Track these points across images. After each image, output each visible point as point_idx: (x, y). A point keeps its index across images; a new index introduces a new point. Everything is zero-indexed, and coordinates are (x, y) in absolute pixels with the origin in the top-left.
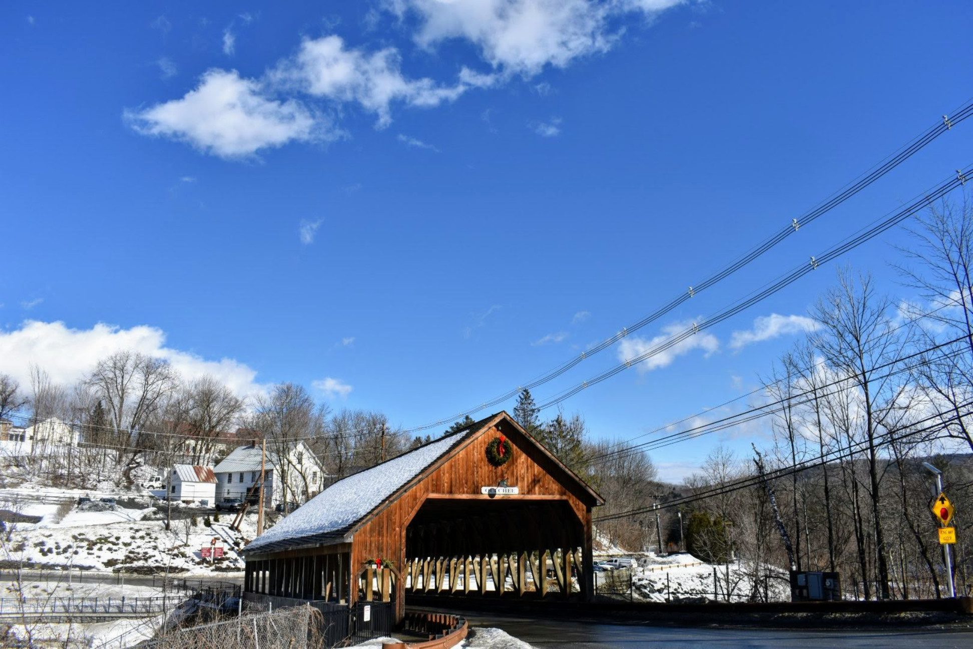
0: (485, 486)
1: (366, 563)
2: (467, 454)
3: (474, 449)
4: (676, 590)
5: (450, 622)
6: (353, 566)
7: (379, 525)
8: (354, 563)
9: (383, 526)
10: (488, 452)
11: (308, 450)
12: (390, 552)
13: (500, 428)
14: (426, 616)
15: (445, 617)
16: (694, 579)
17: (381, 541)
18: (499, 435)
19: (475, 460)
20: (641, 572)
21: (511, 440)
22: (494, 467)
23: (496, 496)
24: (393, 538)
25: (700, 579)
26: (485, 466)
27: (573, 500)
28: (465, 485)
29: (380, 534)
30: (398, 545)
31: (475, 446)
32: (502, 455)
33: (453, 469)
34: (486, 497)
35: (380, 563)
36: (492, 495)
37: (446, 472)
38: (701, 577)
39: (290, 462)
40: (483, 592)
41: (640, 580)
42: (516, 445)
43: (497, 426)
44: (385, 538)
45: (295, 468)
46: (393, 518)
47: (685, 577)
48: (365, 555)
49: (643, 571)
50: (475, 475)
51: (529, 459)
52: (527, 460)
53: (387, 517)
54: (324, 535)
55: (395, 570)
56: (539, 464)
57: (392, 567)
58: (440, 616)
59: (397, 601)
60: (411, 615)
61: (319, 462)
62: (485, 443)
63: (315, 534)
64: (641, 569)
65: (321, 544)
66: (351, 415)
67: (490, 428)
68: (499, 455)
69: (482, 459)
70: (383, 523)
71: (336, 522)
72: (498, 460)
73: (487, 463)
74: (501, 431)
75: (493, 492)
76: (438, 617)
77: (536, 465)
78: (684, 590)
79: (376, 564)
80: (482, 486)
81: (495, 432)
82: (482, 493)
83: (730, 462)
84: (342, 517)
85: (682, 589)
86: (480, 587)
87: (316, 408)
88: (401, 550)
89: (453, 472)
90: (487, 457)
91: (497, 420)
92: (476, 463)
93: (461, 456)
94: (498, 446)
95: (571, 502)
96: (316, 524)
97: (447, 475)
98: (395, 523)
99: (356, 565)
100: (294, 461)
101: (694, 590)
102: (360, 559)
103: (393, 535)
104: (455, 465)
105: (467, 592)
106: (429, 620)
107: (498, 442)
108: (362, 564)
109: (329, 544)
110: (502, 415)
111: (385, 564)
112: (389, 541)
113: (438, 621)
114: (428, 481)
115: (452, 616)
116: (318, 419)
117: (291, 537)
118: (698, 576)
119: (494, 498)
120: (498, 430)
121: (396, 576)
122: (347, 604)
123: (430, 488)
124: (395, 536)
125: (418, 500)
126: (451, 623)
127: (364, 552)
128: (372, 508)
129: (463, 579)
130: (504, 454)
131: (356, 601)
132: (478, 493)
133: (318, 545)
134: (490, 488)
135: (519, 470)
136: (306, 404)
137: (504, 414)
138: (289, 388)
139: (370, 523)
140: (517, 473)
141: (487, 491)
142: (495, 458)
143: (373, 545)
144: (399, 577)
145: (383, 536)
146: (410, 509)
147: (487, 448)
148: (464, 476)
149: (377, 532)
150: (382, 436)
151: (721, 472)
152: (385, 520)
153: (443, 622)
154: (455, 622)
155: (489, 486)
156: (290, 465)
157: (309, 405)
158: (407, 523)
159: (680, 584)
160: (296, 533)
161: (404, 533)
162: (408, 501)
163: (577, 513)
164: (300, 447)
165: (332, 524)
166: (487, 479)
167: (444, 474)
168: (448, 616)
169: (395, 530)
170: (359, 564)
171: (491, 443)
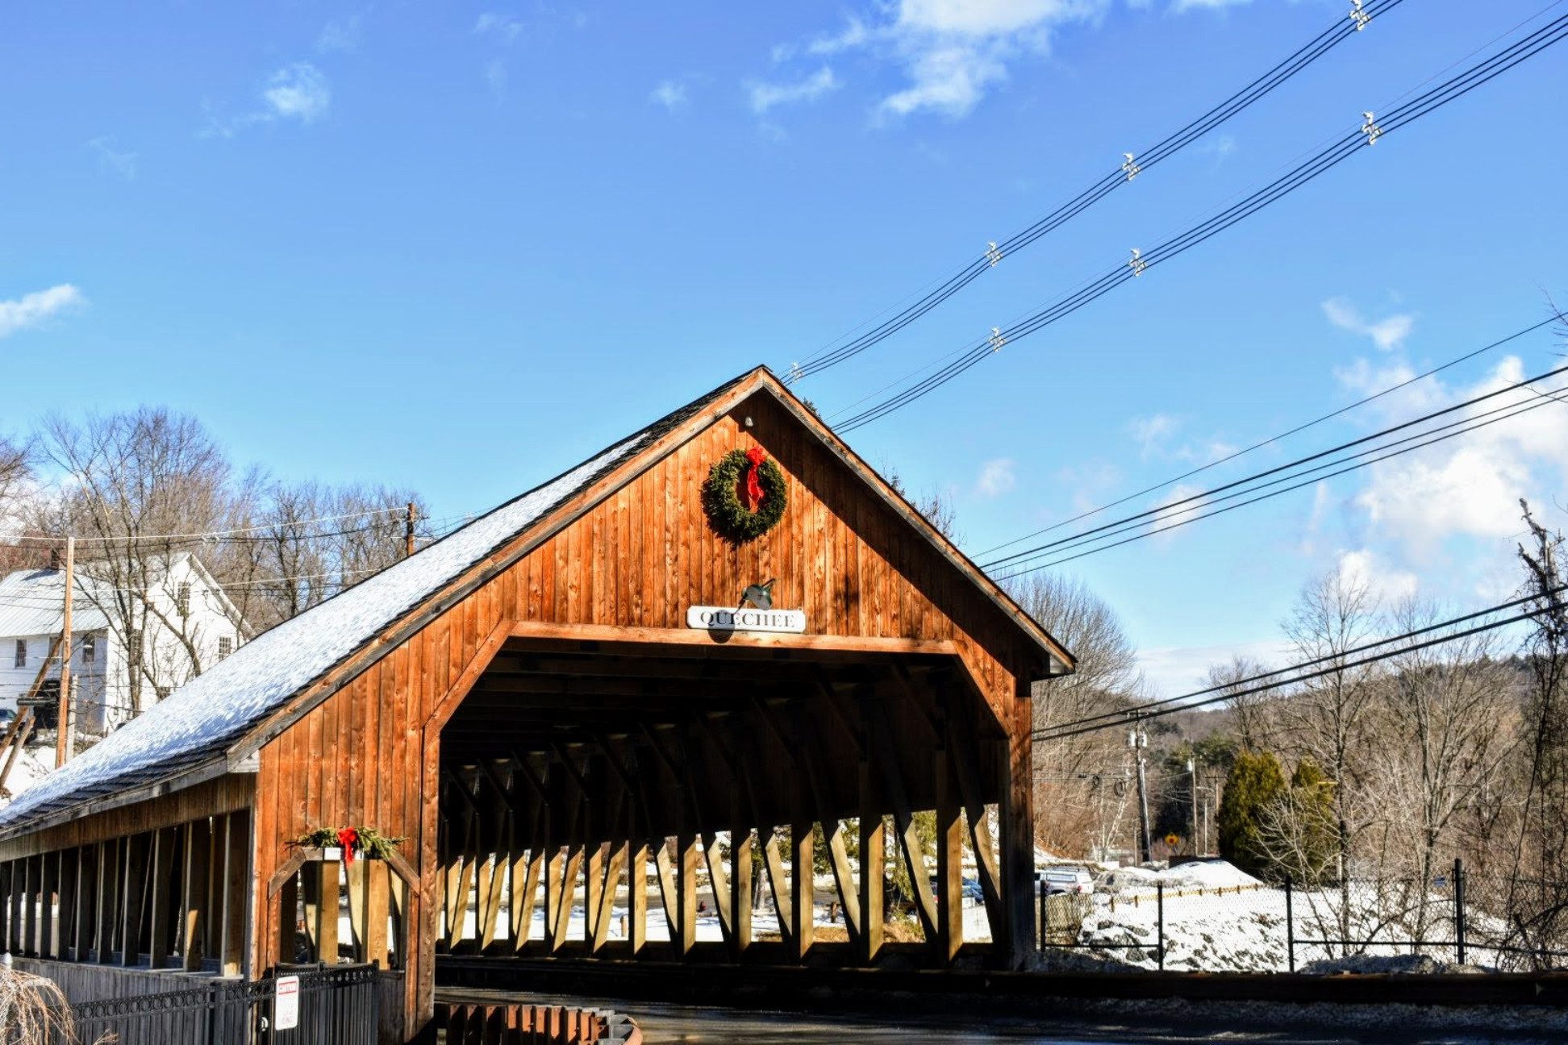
0: (700, 603)
1: (305, 843)
2: (642, 500)
3: (663, 487)
4: (1197, 952)
5: (578, 1032)
6: (261, 851)
7: (350, 720)
8: (264, 842)
9: (363, 724)
10: (711, 495)
11: (202, 576)
12: (385, 806)
13: (749, 422)
14: (499, 1014)
15: (563, 1015)
16: (1246, 924)
17: (354, 772)
18: (745, 443)
19: (670, 519)
20: (1105, 905)
21: (782, 463)
22: (728, 546)
23: (735, 635)
24: (396, 763)
25: (1261, 926)
26: (699, 539)
27: (975, 653)
28: (635, 598)
29: (352, 747)
30: (413, 783)
31: (669, 475)
32: (754, 508)
33: (596, 547)
34: (704, 638)
35: (350, 842)
36: (720, 634)
37: (572, 553)
38: (1262, 921)
39: (148, 607)
40: (688, 945)
41: (1101, 926)
42: (801, 479)
43: (737, 413)
44: (369, 761)
45: (166, 623)
46: (398, 697)
47: (1222, 920)
48: (301, 817)
49: (1112, 902)
50: (669, 568)
51: (841, 525)
52: (835, 525)
53: (379, 692)
54: (176, 761)
55: (401, 863)
56: (870, 542)
57: (393, 854)
58: (548, 1013)
59: (410, 967)
60: (453, 1011)
61: (232, 607)
62: (699, 466)
63: (154, 761)
64: (1106, 898)
65: (166, 786)
66: (329, 496)
67: (717, 419)
68: (746, 505)
69: (690, 518)
70: (363, 710)
71: (219, 721)
72: (744, 521)
73: (705, 530)
74: (752, 431)
75: (724, 625)
76: (540, 1016)
77: (861, 543)
78: (1219, 954)
79: (338, 845)
80: (689, 604)
81: (732, 433)
82: (689, 627)
83: (1359, 612)
84: (237, 705)
85: (1215, 952)
86: (677, 934)
87: (234, 477)
88: (422, 800)
89: (596, 557)
90: (706, 510)
91: (741, 394)
92: (672, 529)
93: (622, 505)
94: (743, 476)
95: (968, 661)
96: (167, 734)
97: (577, 564)
98: (402, 714)
99: (271, 850)
100: (164, 605)
101: (1245, 953)
102: (284, 828)
103: (396, 753)
104: (603, 532)
105: (638, 946)
106: (512, 1025)
107: (746, 466)
108: (292, 844)
109: (185, 784)
110: (756, 377)
111: (367, 848)
112: (385, 773)
113: (540, 1028)
114: (514, 581)
115: (587, 1011)
116: (237, 506)
117: (95, 780)
118: (1256, 918)
119: (727, 644)
120: (743, 428)
121: (406, 885)
122: (241, 977)
123: (521, 605)
124: (403, 757)
125: (479, 642)
126: (584, 1034)
127: (298, 806)
128: (327, 664)
129: (626, 919)
130: (762, 504)
131: (271, 965)
132: (676, 625)
133: (156, 792)
134: (714, 610)
135: (807, 556)
136: (206, 464)
137: (763, 379)
138: (158, 422)
139: (319, 710)
140: (801, 567)
141: (707, 618)
142: (731, 513)
143: (330, 784)
144: (416, 888)
145: (362, 756)
146: (453, 671)
147: (706, 485)
148: (632, 570)
149: (342, 740)
150: (407, 538)
151: (1335, 637)
152: (370, 703)
153: (555, 1031)
154: (596, 1030)
155: (711, 602)
156: (150, 614)
157: (216, 468)
158: (443, 716)
159: (1208, 939)
160: (112, 768)
161: (433, 747)
162: (448, 646)
163: (989, 697)
164: (181, 570)
165: (205, 729)
166: (705, 581)
167: (567, 562)
168: (572, 1011)
169: (402, 736)
170: (282, 846)
171: (721, 467)
